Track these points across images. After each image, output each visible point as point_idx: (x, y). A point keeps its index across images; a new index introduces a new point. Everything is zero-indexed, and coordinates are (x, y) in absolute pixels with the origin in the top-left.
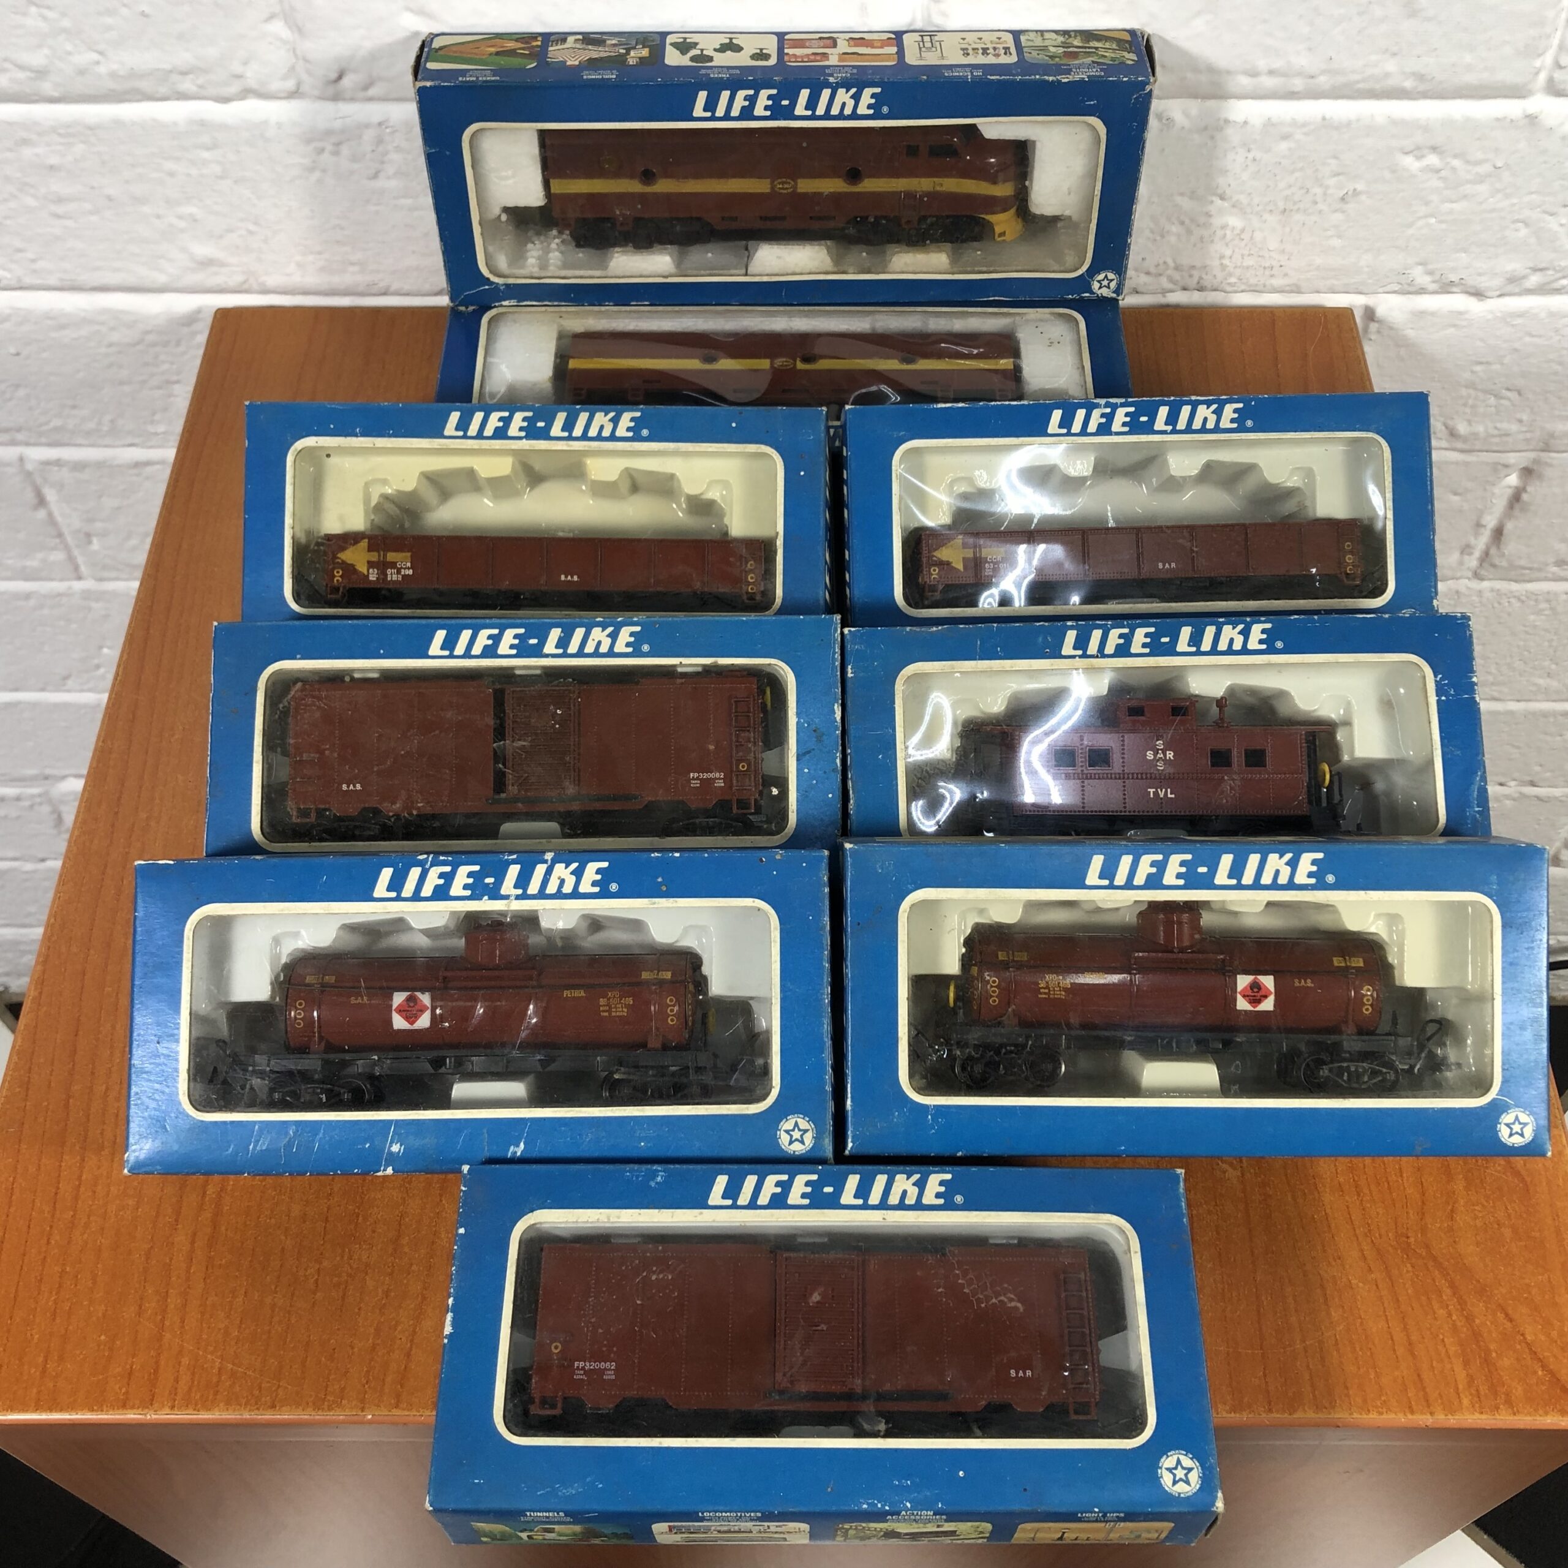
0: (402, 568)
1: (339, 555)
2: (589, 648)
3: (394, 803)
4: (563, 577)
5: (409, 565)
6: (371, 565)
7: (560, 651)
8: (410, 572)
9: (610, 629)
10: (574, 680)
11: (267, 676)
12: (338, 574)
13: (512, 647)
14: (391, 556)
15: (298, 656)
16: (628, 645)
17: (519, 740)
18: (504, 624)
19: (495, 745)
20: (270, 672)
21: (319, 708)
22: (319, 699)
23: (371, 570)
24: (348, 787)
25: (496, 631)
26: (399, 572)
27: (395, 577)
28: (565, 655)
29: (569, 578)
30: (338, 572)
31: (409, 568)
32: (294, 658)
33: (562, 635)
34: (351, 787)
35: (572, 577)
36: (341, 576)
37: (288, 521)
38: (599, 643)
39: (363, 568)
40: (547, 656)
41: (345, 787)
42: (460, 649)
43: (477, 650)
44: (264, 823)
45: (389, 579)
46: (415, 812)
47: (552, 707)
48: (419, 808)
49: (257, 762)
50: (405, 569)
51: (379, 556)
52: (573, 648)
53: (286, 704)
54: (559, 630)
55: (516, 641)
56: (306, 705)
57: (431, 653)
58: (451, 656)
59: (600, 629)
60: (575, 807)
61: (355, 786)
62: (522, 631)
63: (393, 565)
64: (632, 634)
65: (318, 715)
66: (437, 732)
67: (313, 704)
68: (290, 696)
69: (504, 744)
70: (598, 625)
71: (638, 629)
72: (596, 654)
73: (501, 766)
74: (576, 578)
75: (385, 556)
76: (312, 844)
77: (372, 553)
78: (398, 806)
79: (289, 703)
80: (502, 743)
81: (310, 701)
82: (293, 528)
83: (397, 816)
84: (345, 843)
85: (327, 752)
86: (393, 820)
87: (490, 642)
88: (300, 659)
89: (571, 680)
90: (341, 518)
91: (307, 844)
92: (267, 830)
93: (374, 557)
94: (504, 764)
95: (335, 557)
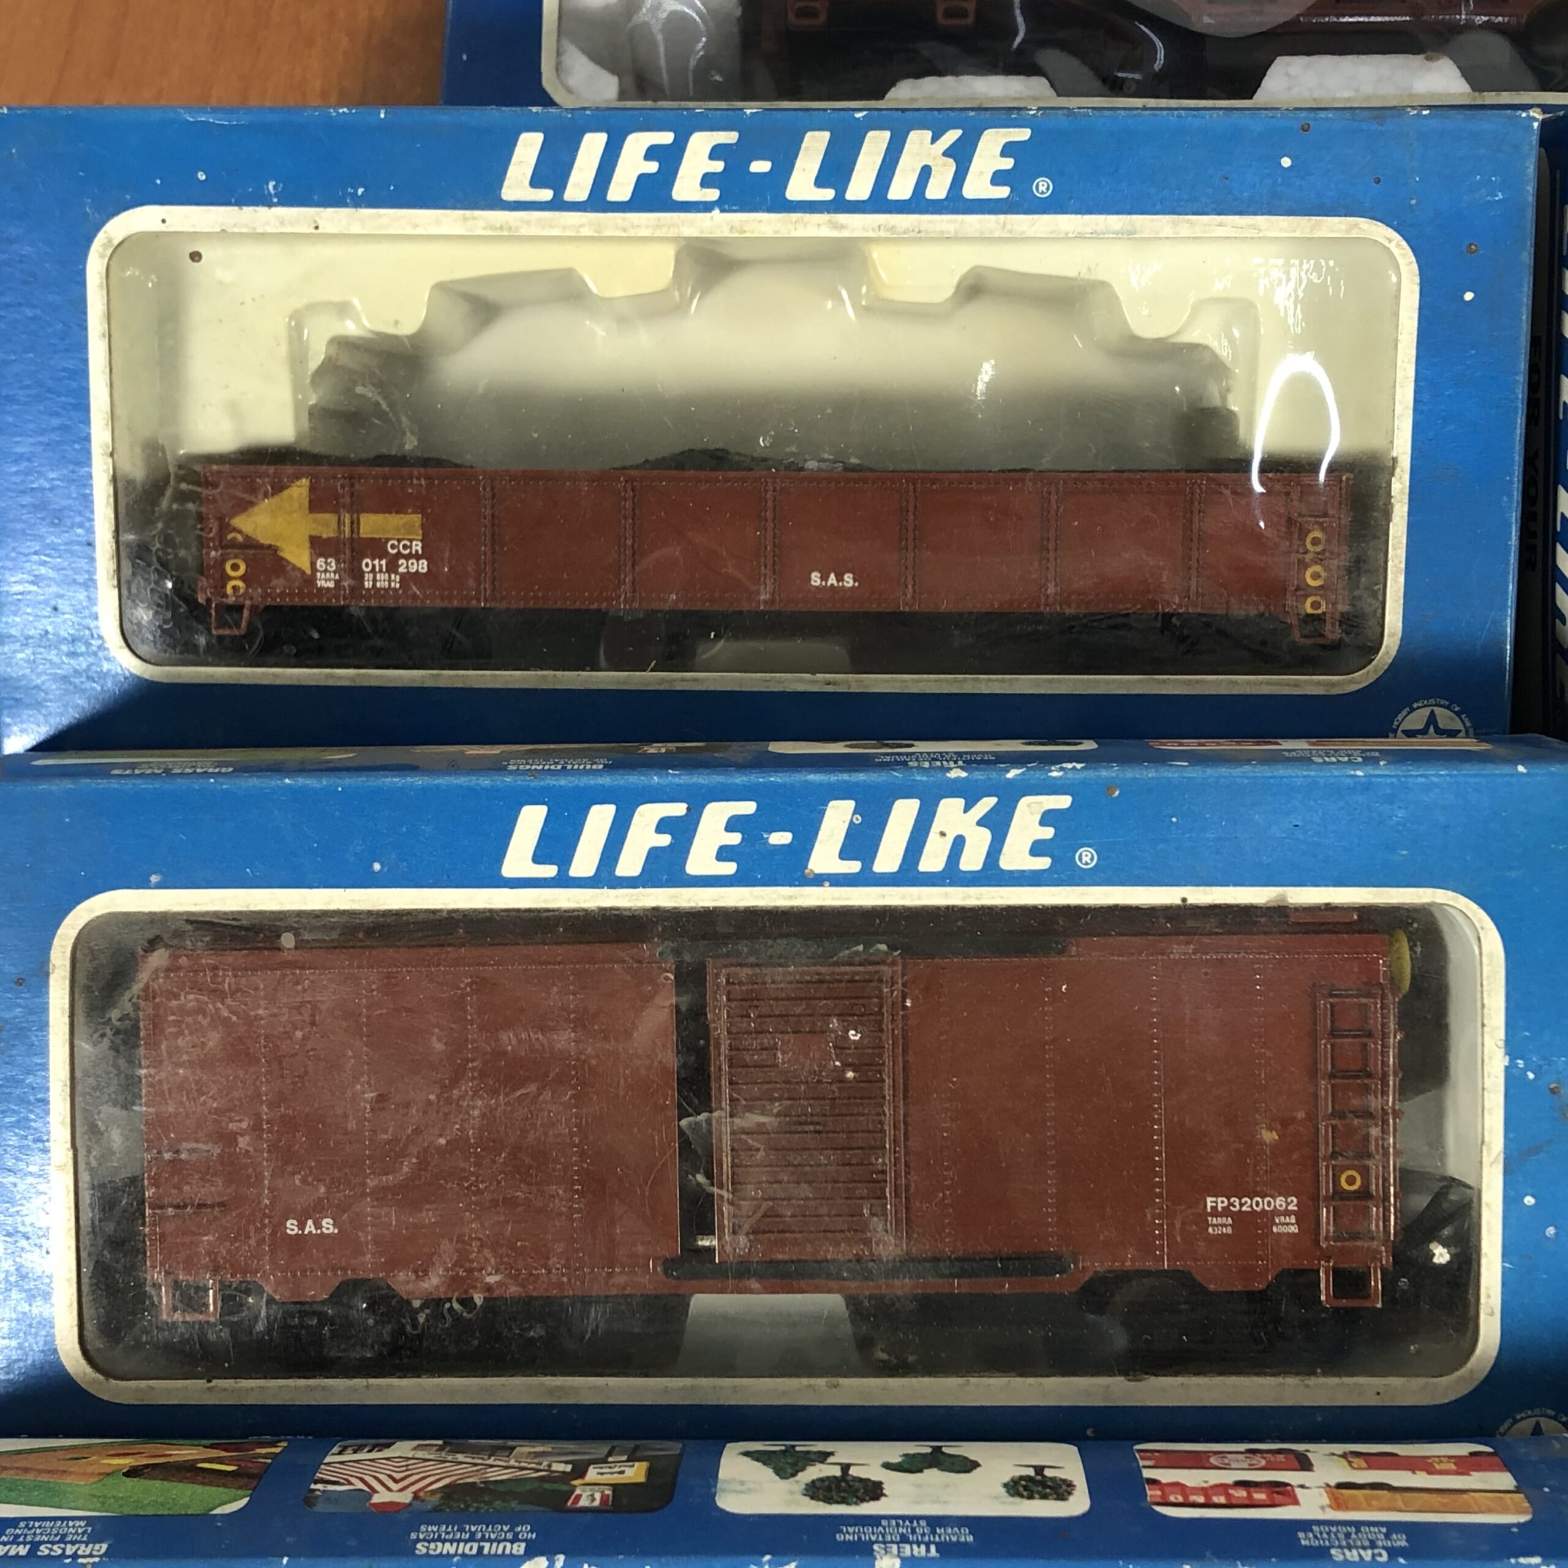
0: (399, 555)
1: (238, 522)
2: (933, 860)
3: (422, 1272)
4: (815, 579)
5: (417, 546)
6: (319, 546)
7: (854, 867)
8: (423, 566)
9: (987, 804)
10: (892, 948)
11: (74, 933)
12: (236, 572)
13: (724, 854)
14: (371, 524)
15: (154, 879)
16: (1037, 849)
17: (749, 1109)
18: (700, 787)
19: (684, 1122)
20: (81, 923)
21: (218, 1021)
22: (218, 994)
23: (320, 563)
24: (302, 1225)
25: (678, 809)
26: (392, 567)
27: (382, 581)
28: (867, 878)
29: (832, 580)
30: (235, 567)
31: (418, 557)
32: (144, 884)
33: (858, 819)
34: (310, 1227)
35: (840, 578)
36: (242, 578)
37: (100, 434)
38: (959, 843)
39: (298, 556)
40: (819, 880)
41: (292, 1227)
42: (584, 862)
43: (630, 864)
44: (89, 1326)
45: (368, 584)
46: (478, 1299)
47: (834, 1023)
48: (489, 1288)
49: (61, 1168)
50: (407, 557)
51: (340, 522)
52: (888, 859)
53: (128, 1008)
54: (850, 804)
55: (735, 838)
56: (182, 1011)
57: (509, 870)
58: (563, 881)
59: (960, 802)
60: (903, 1286)
61: (318, 1226)
62: (748, 808)
63: (376, 548)
64: (1047, 818)
65: (214, 1039)
66: (532, 1088)
67: (201, 1011)
68: (136, 988)
69: (709, 1122)
70: (954, 790)
71: (1063, 802)
72: (951, 875)
73: (700, 1178)
74: (849, 580)
75: (355, 525)
76: (215, 1382)
77: (319, 516)
78: (433, 1282)
79: (137, 1008)
80: (703, 1116)
81: (190, 1000)
82: (112, 455)
83: (434, 1304)
84: (302, 1382)
85: (243, 1142)
86: (422, 1318)
87: (665, 840)
88: (159, 886)
89: (883, 947)
90: (234, 409)
91: (201, 1383)
92: (96, 1343)
93: (327, 525)
94: (709, 1176)
95: (225, 527)
